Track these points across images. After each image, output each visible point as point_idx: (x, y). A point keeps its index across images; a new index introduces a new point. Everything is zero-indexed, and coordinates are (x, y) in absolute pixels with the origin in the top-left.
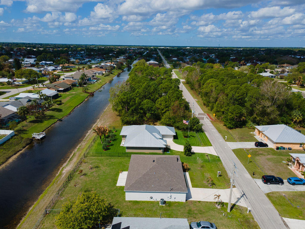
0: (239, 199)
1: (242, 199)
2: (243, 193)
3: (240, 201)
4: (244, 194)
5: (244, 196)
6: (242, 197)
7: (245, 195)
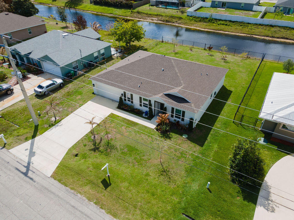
0: (32, 154)
1: (26, 160)
2: (30, 174)
3: (28, 152)
4: (26, 174)
5: (24, 170)
6: (29, 164)
7: (22, 173)
